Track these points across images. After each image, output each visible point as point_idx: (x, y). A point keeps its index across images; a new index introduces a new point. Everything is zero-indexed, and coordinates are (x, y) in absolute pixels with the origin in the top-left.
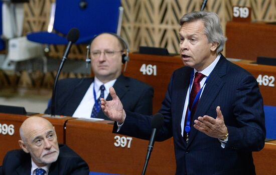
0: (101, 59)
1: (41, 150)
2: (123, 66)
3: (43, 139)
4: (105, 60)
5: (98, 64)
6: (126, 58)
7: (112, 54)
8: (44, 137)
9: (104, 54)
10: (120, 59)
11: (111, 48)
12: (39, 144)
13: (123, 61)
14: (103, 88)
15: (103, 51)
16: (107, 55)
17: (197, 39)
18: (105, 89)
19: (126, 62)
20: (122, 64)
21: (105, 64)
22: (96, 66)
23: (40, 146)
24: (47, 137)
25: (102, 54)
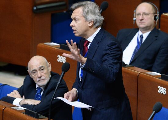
0: (141, 18)
1: (36, 78)
2: (155, 23)
3: (37, 71)
4: (143, 18)
5: (139, 21)
6: (157, 17)
7: (148, 15)
8: (38, 70)
9: (143, 15)
10: (153, 18)
11: (147, 12)
12: (35, 74)
13: (155, 19)
14: (142, 37)
15: (142, 13)
16: (144, 16)
17: (78, 20)
18: (143, 37)
19: (157, 20)
20: (155, 21)
21: (143, 21)
22: (138, 23)
23: (35, 75)
24: (39, 70)
25: (141, 15)
